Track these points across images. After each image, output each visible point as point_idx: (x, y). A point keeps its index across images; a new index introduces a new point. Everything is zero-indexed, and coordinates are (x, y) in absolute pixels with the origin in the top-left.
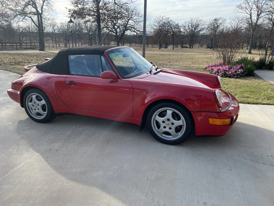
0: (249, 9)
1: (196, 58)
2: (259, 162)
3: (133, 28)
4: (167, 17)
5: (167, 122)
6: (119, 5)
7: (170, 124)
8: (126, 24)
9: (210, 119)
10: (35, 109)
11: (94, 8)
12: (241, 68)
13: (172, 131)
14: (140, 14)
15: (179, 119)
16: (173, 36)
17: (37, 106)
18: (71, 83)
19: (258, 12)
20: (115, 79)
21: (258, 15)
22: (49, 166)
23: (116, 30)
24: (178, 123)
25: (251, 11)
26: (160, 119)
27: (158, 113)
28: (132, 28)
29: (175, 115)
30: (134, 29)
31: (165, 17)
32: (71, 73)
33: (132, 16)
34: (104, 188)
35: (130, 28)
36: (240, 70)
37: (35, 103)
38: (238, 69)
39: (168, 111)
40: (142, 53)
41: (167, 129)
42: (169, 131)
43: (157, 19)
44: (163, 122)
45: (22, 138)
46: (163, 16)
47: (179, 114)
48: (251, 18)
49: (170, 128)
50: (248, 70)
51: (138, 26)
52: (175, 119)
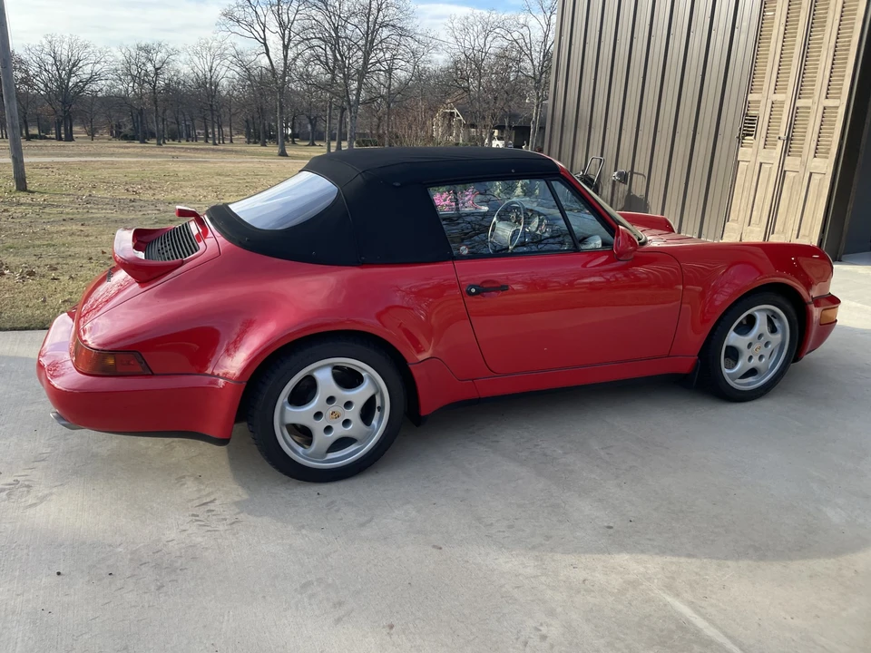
0: (257, 27)
5: (757, 344)
7: (762, 346)
9: (823, 313)
10: (329, 430)
13: (762, 364)
15: (773, 328)
19: (283, 39)
21: (286, 47)
24: (777, 339)
25: (264, 31)
26: (742, 342)
37: (331, 400)
39: (757, 316)
40: (9, 160)
41: (755, 362)
42: (758, 364)
44: (750, 345)
47: (772, 316)
48: (267, 53)
49: (761, 358)
52: (772, 331)
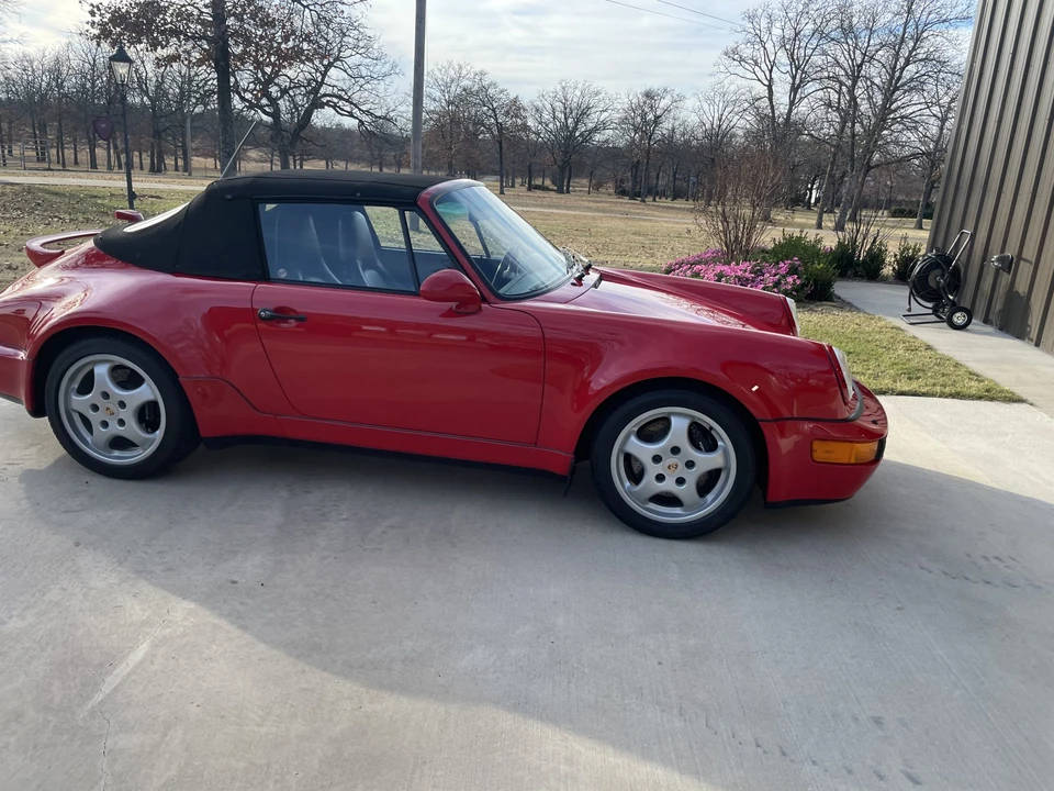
0: (764, 66)
1: (599, 230)
2: (970, 577)
3: (347, 101)
4: (478, 70)
5: (670, 460)
6: (307, 7)
7: (681, 466)
8: (317, 81)
9: (817, 445)
10: (105, 424)
11: (205, 10)
12: (793, 271)
13: (687, 492)
14: (376, 46)
15: (711, 447)
16: (500, 143)
17: (115, 407)
18: (282, 314)
20: (467, 303)
21: (794, 89)
22: (262, 647)
23: (273, 102)
24: (707, 461)
25: (771, 71)
26: (643, 451)
27: (636, 429)
28: (340, 98)
29: (697, 434)
30: (351, 103)
31: (468, 68)
32: (272, 276)
33: (342, 54)
34: (524, 706)
35: (335, 100)
36: (790, 280)
37: (106, 395)
38: (784, 277)
39: (674, 420)
41: (669, 485)
42: (678, 490)
43: (437, 73)
44: (657, 459)
45: (77, 544)
46: (462, 63)
47: (711, 428)
48: (770, 99)
49: (680, 481)
50: (815, 281)
51: (366, 94)
52: (697, 448)
